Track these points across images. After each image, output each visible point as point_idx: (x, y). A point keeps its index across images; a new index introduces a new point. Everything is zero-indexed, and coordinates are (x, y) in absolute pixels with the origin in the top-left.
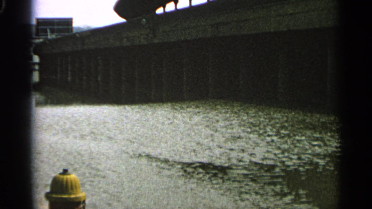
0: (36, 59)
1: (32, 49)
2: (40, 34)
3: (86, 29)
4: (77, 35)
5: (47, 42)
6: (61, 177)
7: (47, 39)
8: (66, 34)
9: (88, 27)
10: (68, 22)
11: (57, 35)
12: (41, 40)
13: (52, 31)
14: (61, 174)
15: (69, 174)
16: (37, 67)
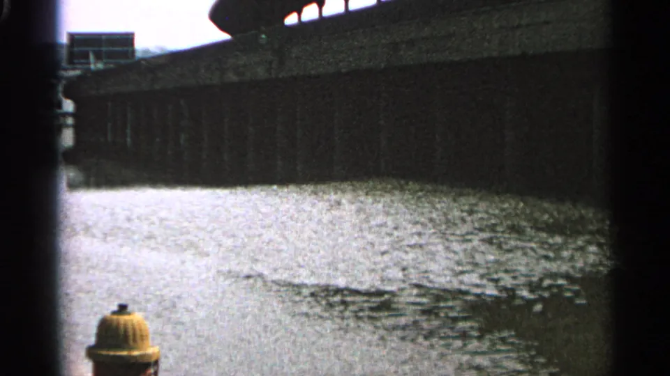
0: (69, 106)
1: (60, 88)
2: (76, 61)
3: (158, 52)
4: (143, 62)
5: (89, 75)
6: (115, 317)
7: (89, 69)
8: (123, 61)
9: (162, 49)
10: (126, 40)
11: (105, 64)
12: (78, 72)
13: (98, 57)
14: (114, 313)
15: (129, 314)
16: (70, 121)
